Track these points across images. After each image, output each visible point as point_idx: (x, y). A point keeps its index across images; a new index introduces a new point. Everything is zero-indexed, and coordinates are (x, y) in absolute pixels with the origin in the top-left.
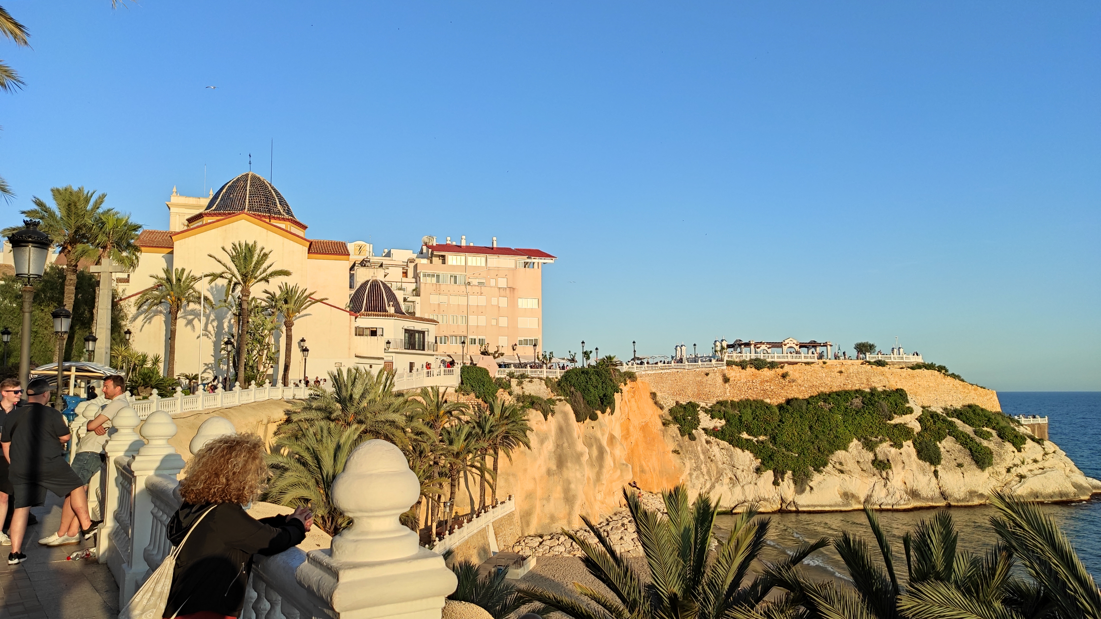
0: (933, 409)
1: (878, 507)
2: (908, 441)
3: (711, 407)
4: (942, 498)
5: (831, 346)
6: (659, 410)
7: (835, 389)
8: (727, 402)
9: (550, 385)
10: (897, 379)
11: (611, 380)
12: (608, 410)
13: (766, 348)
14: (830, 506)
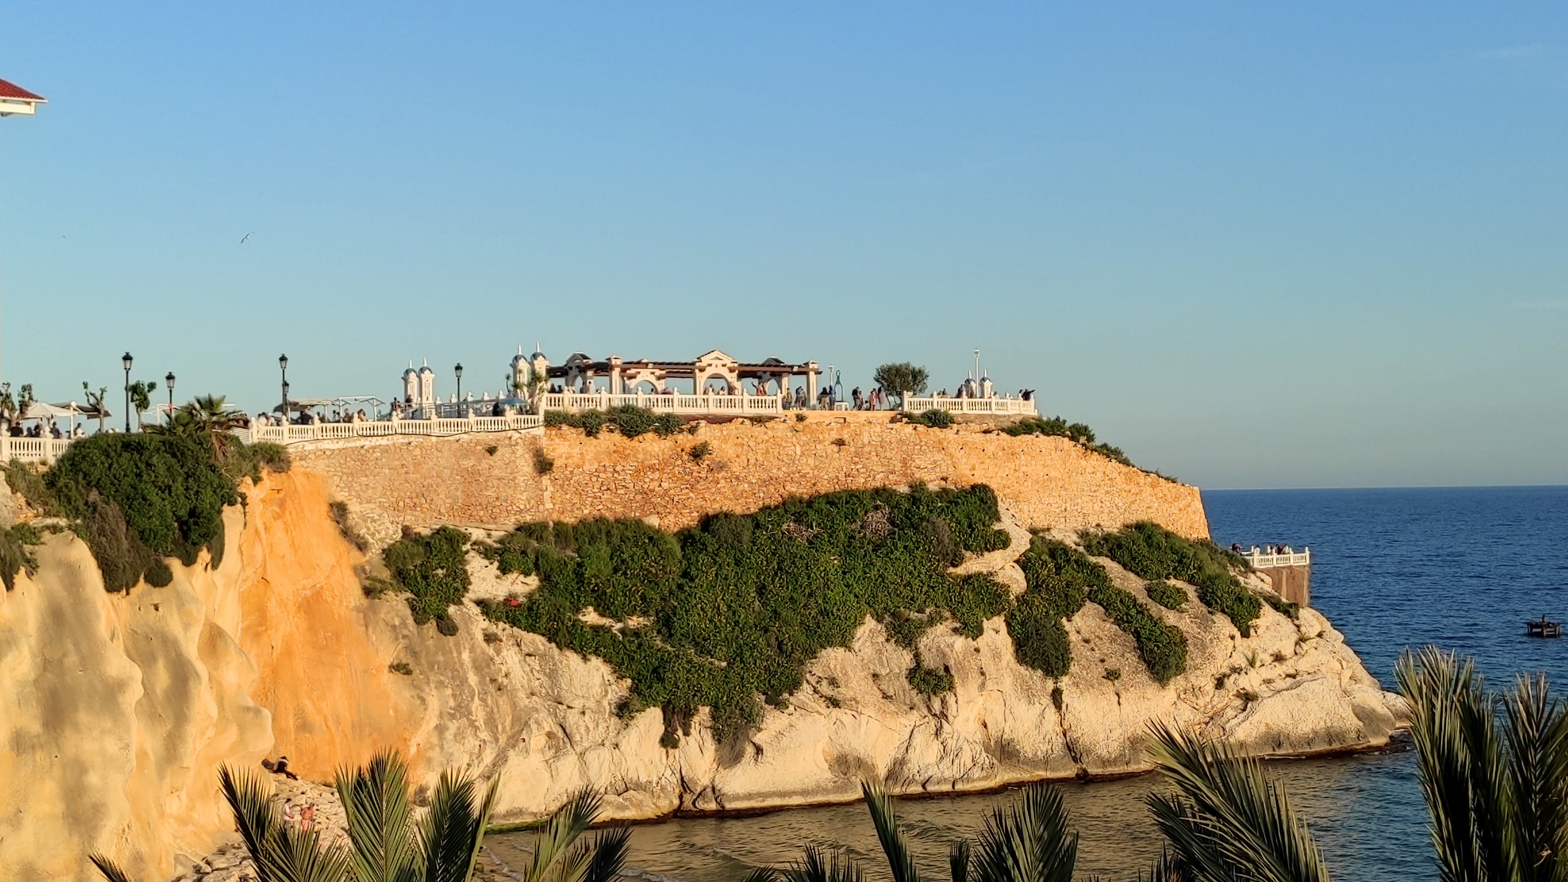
0: (1056, 535)
1: (919, 789)
2: (996, 618)
3: (501, 541)
4: (1068, 759)
5: (818, 373)
6: (355, 553)
7: (824, 488)
8: (544, 526)
9: (23, 485)
10: (974, 461)
11: (213, 468)
12: (204, 556)
13: (653, 379)
14: (804, 793)
